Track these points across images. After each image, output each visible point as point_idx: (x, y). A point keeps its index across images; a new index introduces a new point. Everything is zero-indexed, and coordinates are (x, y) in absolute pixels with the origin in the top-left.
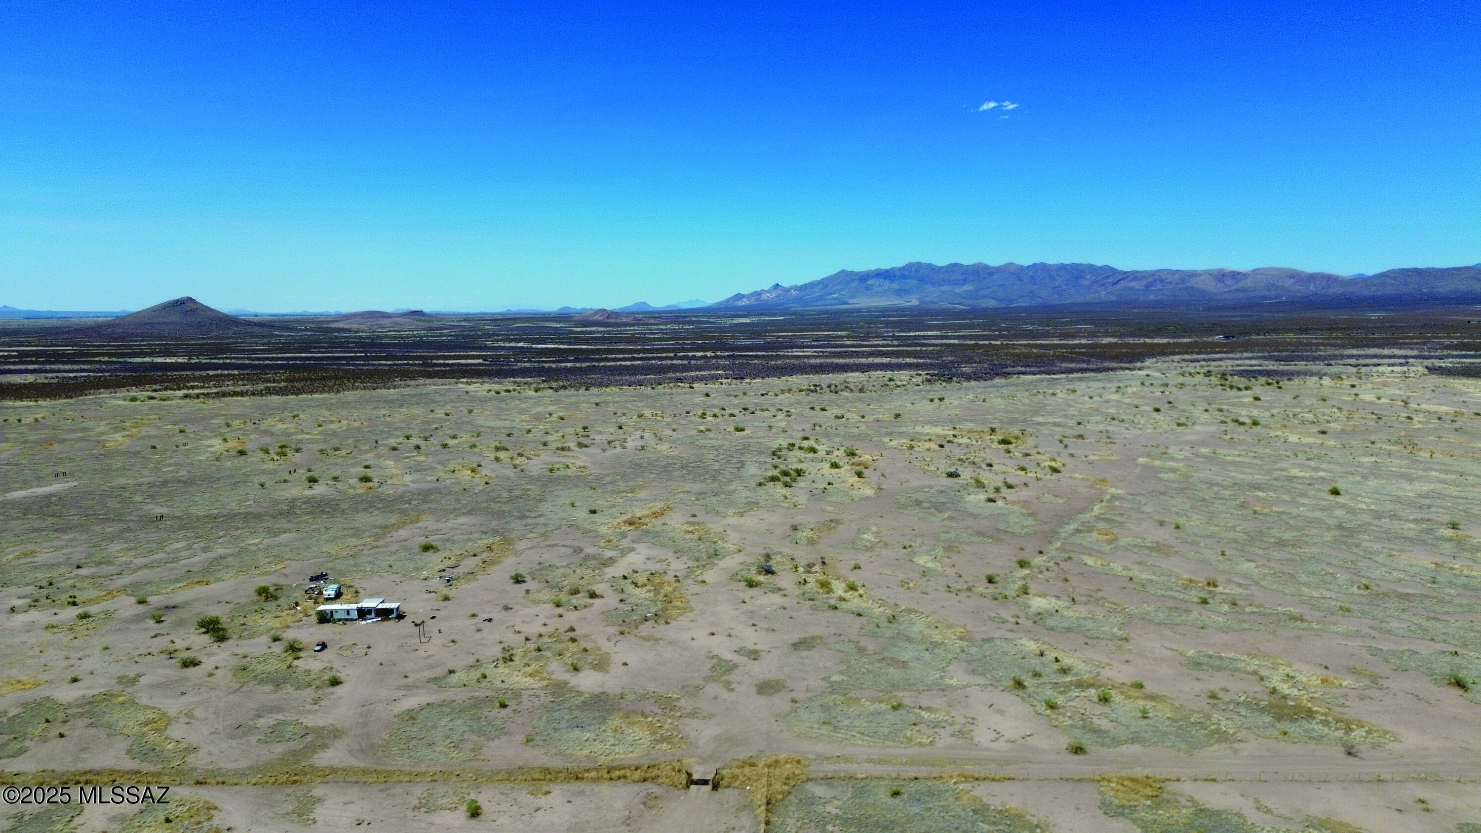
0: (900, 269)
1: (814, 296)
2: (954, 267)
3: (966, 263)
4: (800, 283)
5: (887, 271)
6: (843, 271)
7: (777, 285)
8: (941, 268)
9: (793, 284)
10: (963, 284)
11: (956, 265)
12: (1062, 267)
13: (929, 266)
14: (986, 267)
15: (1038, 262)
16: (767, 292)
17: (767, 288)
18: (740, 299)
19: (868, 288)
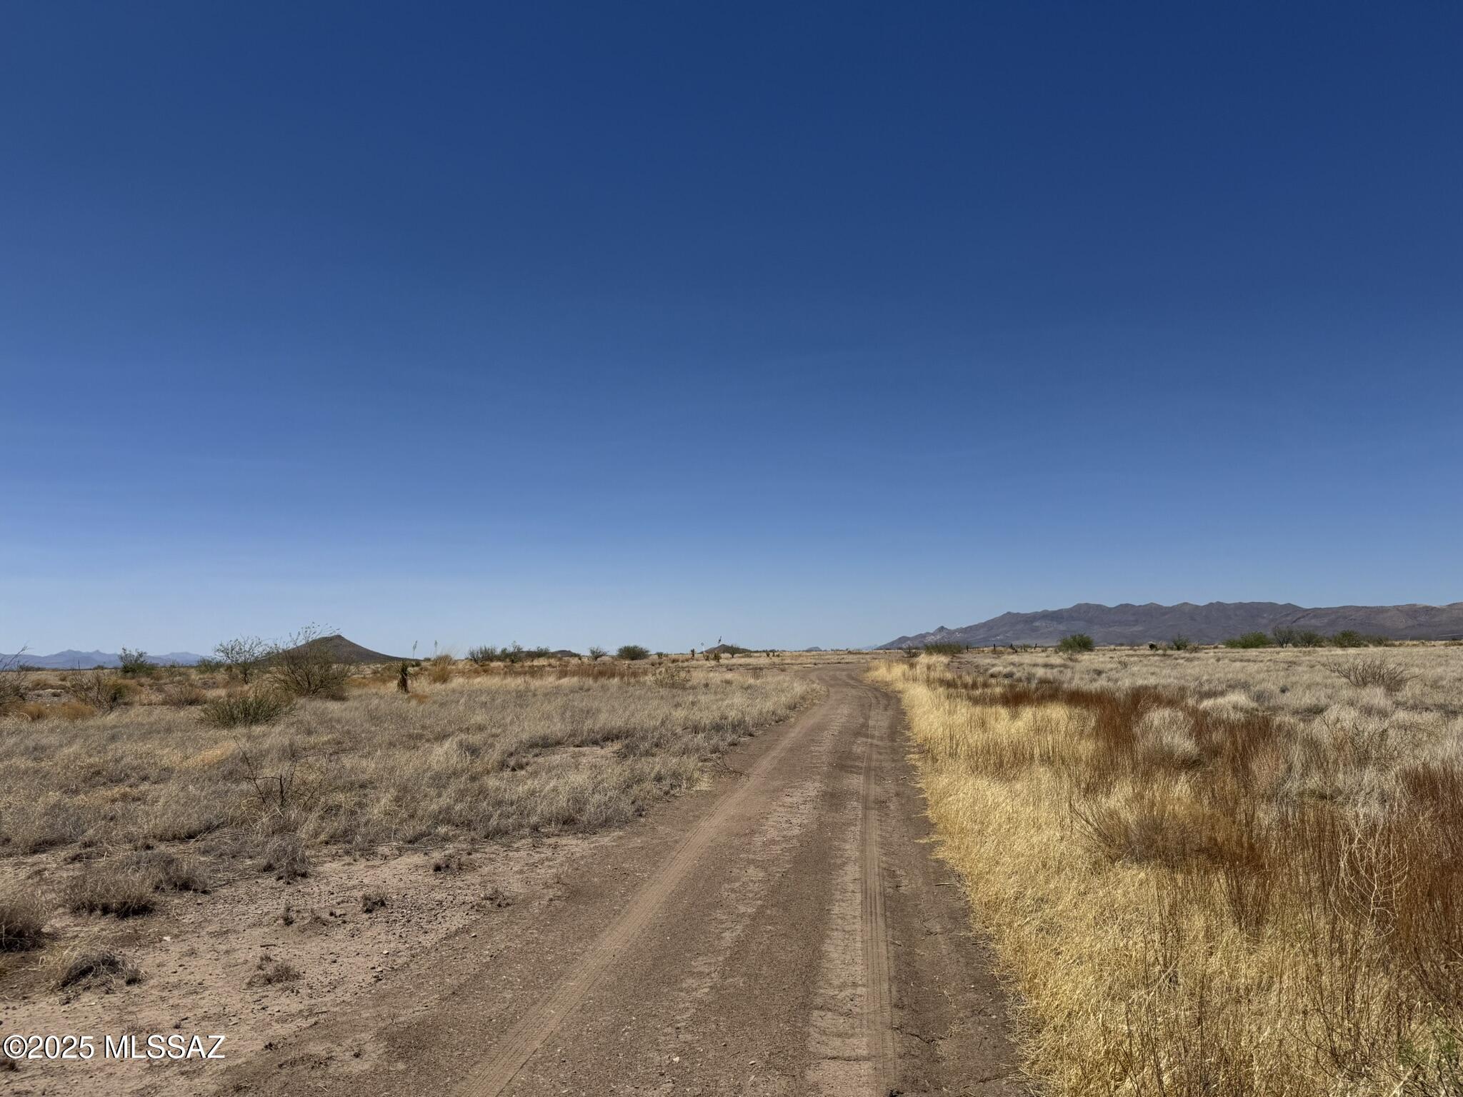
0: (1067, 611)
1: (978, 637)
2: (1125, 608)
3: (1137, 604)
4: (964, 626)
5: (1054, 612)
6: (1009, 613)
7: (942, 628)
8: (1110, 609)
9: (959, 627)
10: (1134, 625)
11: (1127, 605)
12: (1240, 606)
13: (1099, 608)
14: (1158, 608)
15: (1214, 602)
16: (932, 634)
17: (932, 631)
18: (905, 642)
19: (1035, 630)
